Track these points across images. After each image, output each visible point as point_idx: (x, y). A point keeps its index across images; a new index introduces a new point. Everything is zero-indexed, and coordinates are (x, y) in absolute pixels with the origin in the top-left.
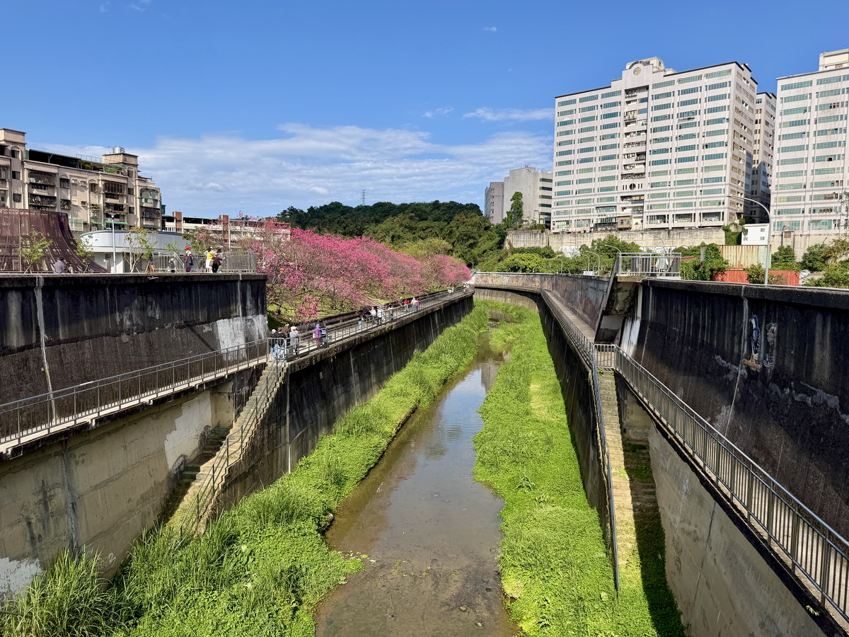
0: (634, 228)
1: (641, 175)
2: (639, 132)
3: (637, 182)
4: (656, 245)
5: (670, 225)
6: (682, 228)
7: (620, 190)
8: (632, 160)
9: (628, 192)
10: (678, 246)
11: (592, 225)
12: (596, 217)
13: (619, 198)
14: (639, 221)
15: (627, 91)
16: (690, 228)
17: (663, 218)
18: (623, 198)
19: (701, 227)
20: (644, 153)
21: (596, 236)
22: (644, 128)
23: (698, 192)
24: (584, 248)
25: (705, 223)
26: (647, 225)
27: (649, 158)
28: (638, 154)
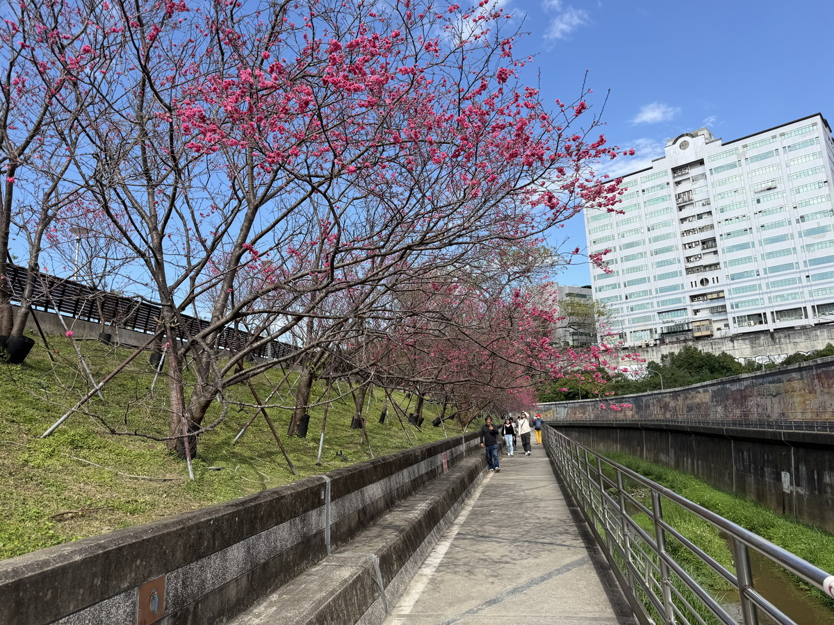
0: (717, 334)
1: (715, 266)
2: (700, 216)
3: (709, 275)
4: (756, 354)
5: (771, 326)
6: (792, 328)
7: (688, 287)
8: (697, 250)
9: (700, 290)
10: (791, 352)
11: (657, 336)
12: (660, 325)
13: (688, 299)
14: (721, 325)
15: (675, 170)
16: (804, 328)
17: (760, 318)
18: (693, 298)
19: (820, 325)
20: (714, 240)
21: (665, 350)
22: (707, 209)
23: (804, 279)
24: (652, 365)
25: (823, 319)
26: (735, 329)
27: (721, 244)
28: (704, 242)
